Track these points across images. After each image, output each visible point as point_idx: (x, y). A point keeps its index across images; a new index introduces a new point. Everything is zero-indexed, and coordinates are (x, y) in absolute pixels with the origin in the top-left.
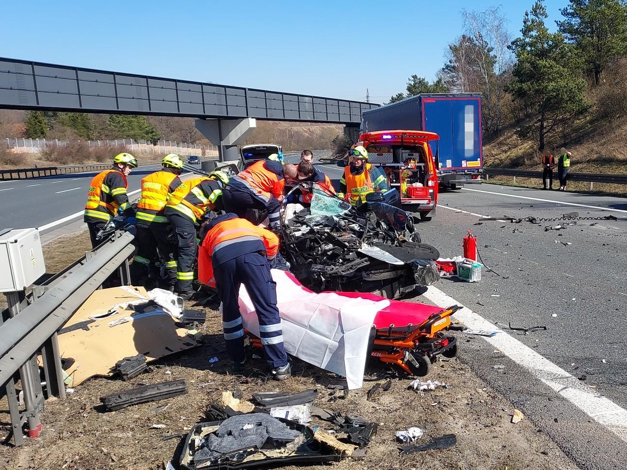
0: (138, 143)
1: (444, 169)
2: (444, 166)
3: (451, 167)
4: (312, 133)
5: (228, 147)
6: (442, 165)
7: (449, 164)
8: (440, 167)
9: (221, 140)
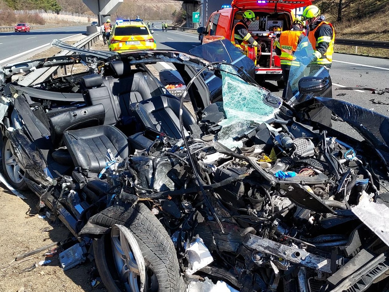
0: (47, 12)
4: (158, 8)
5: (104, 16)
9: (100, 11)
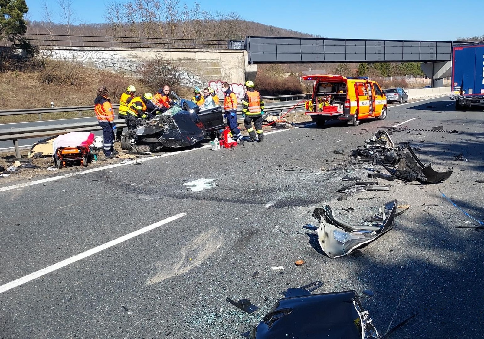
0: (415, 78)
1: (466, 95)
2: (467, 93)
3: (472, 93)
5: (437, 80)
6: (465, 92)
7: (470, 91)
8: (463, 93)
9: (433, 75)
